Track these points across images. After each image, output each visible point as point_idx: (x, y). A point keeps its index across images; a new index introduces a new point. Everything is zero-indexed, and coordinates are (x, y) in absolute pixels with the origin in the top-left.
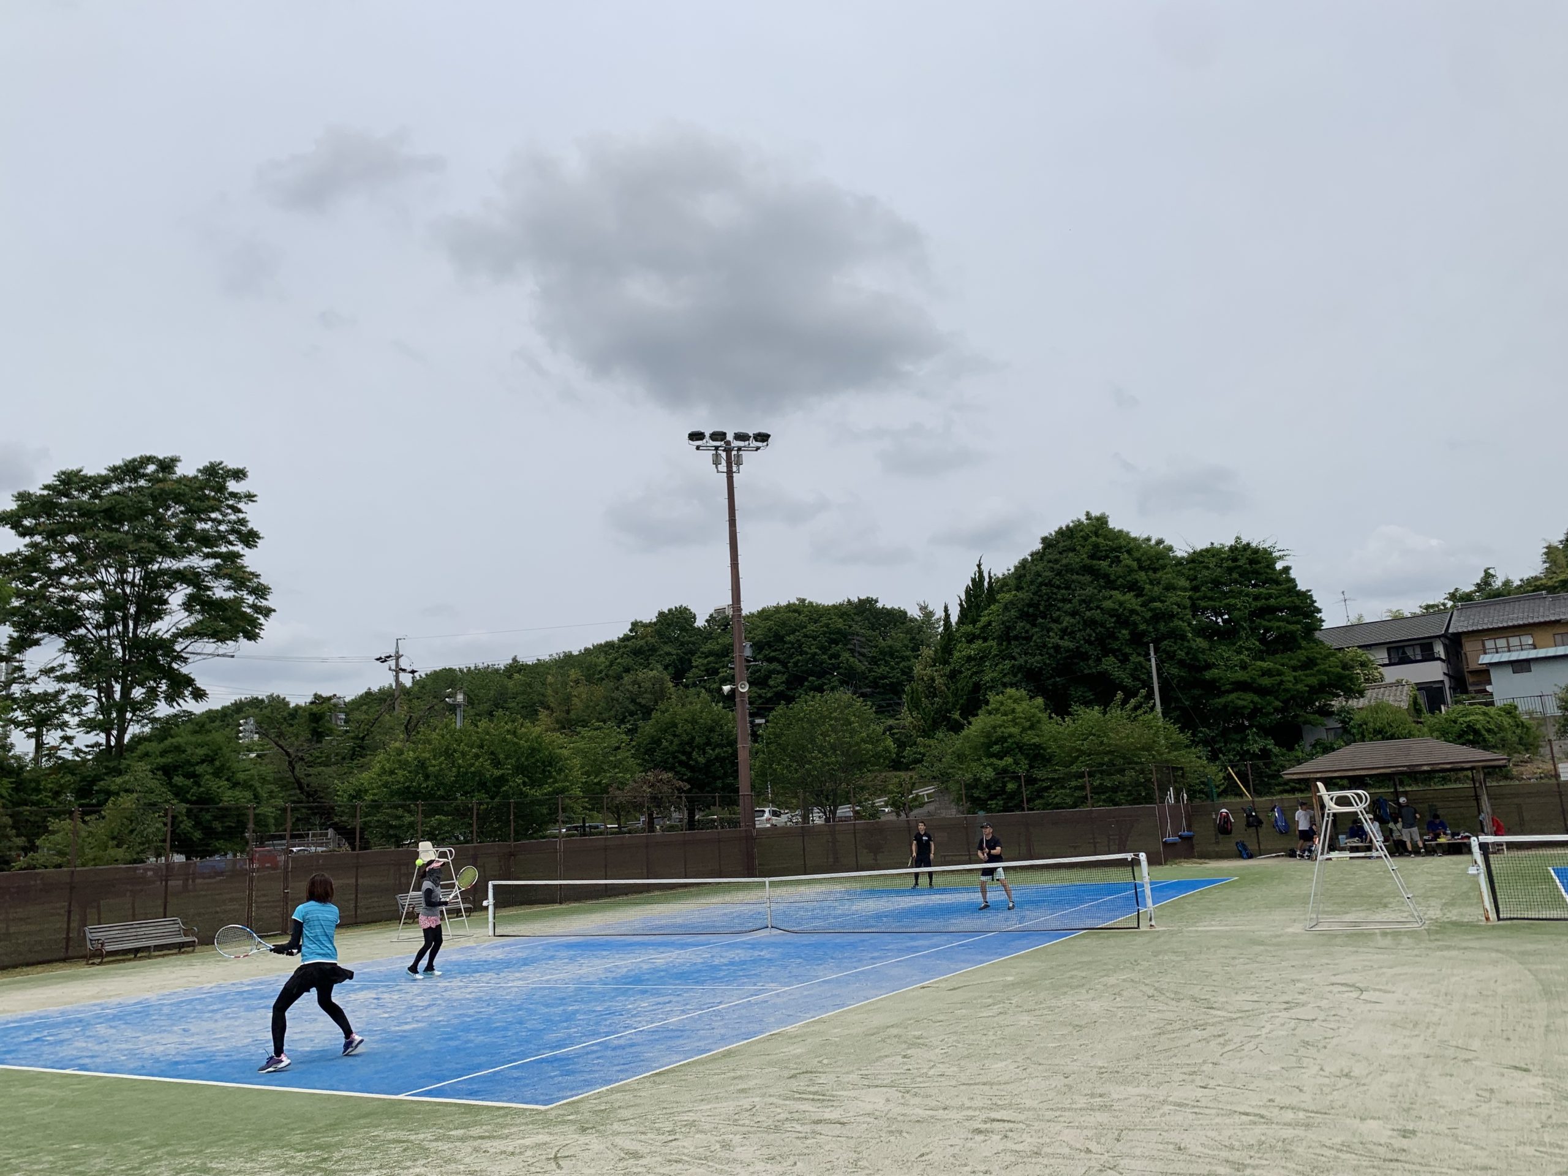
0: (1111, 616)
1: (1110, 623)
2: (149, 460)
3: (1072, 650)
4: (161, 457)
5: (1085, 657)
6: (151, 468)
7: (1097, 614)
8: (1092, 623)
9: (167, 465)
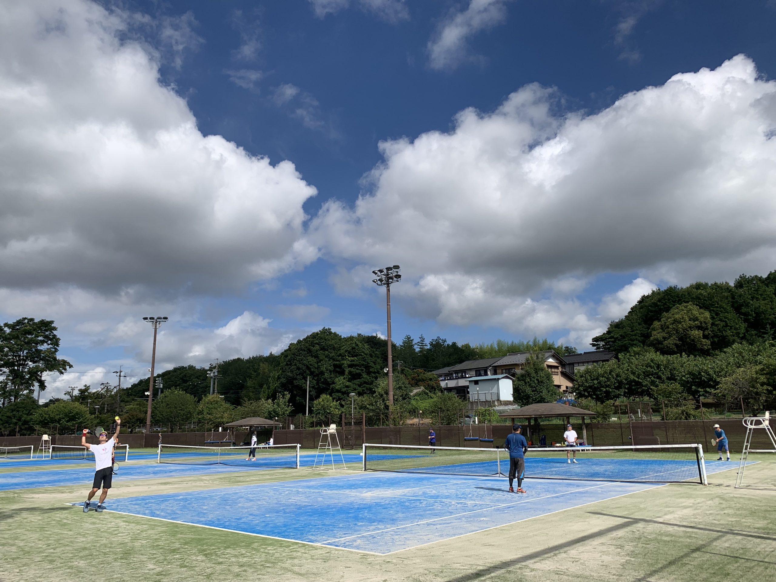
0: (305, 366)
1: (304, 368)
2: (26, 318)
3: (291, 377)
4: (29, 318)
5: (296, 379)
6: (26, 321)
7: (301, 366)
8: (298, 369)
9: (32, 320)
